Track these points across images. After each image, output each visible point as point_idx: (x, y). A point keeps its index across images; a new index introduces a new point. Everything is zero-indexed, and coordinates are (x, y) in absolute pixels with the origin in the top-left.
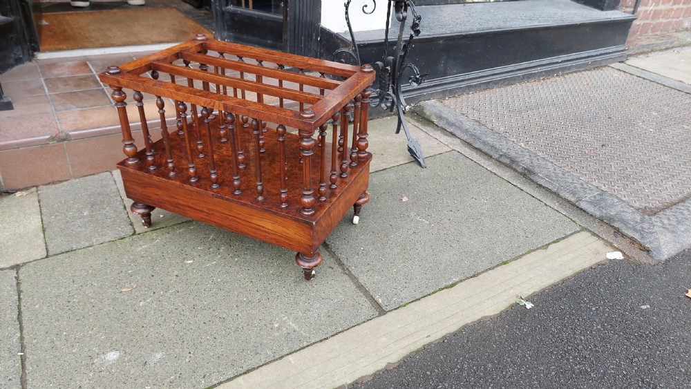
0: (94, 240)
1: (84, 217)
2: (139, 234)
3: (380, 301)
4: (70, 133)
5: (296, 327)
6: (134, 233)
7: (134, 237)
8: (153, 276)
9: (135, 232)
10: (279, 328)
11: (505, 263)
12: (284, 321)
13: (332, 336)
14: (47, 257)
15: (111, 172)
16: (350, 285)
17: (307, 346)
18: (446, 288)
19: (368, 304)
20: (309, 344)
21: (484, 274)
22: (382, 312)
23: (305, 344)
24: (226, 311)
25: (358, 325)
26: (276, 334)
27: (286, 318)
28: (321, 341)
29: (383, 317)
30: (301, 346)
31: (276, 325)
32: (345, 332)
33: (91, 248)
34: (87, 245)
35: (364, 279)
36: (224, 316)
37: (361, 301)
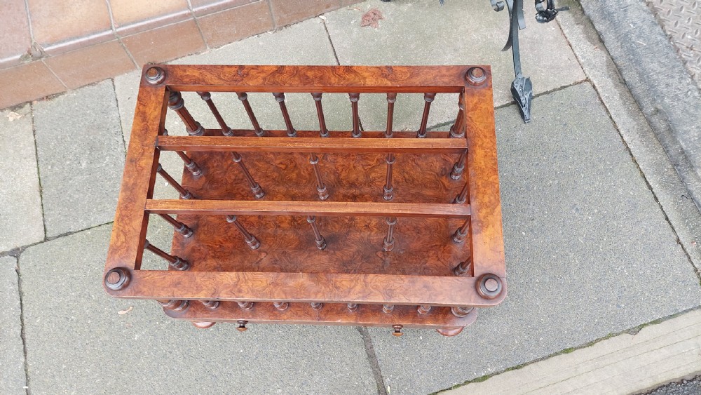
0: (92, 219)
1: (81, 172)
3: (389, 389)
4: (45, 50)
11: (566, 351)
14: (46, 239)
15: (112, 80)
16: (361, 352)
18: (475, 380)
19: (373, 390)
21: (532, 366)
27: (280, 391)
33: (89, 232)
34: (85, 226)
35: (379, 347)
36: (217, 373)
37: (367, 382)
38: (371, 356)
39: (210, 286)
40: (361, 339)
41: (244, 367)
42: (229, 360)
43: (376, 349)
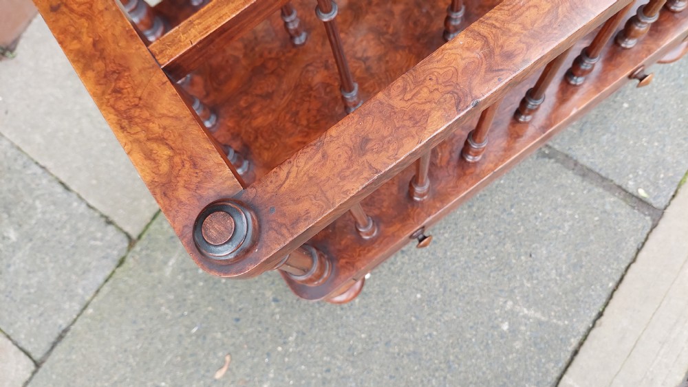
0: (80, 291)
1: (17, 246)
2: (139, 237)
3: (642, 193)
5: (538, 315)
6: (132, 242)
7: (137, 248)
8: (238, 320)
9: (129, 236)
10: (513, 331)
12: (512, 310)
13: (606, 304)
14: (38, 365)
16: (570, 179)
17: (581, 344)
19: (624, 209)
20: (580, 337)
22: (657, 215)
23: (574, 342)
24: (406, 335)
25: (634, 260)
26: (518, 345)
27: (510, 303)
28: (594, 323)
29: (663, 224)
30: (571, 349)
31: (505, 327)
32: (622, 287)
33: (90, 311)
34: (77, 308)
35: (585, 154)
36: (412, 348)
37: (608, 207)
38: (586, 173)
39: (437, 95)
40: (555, 165)
41: (439, 313)
42: (413, 319)
43: (583, 161)
